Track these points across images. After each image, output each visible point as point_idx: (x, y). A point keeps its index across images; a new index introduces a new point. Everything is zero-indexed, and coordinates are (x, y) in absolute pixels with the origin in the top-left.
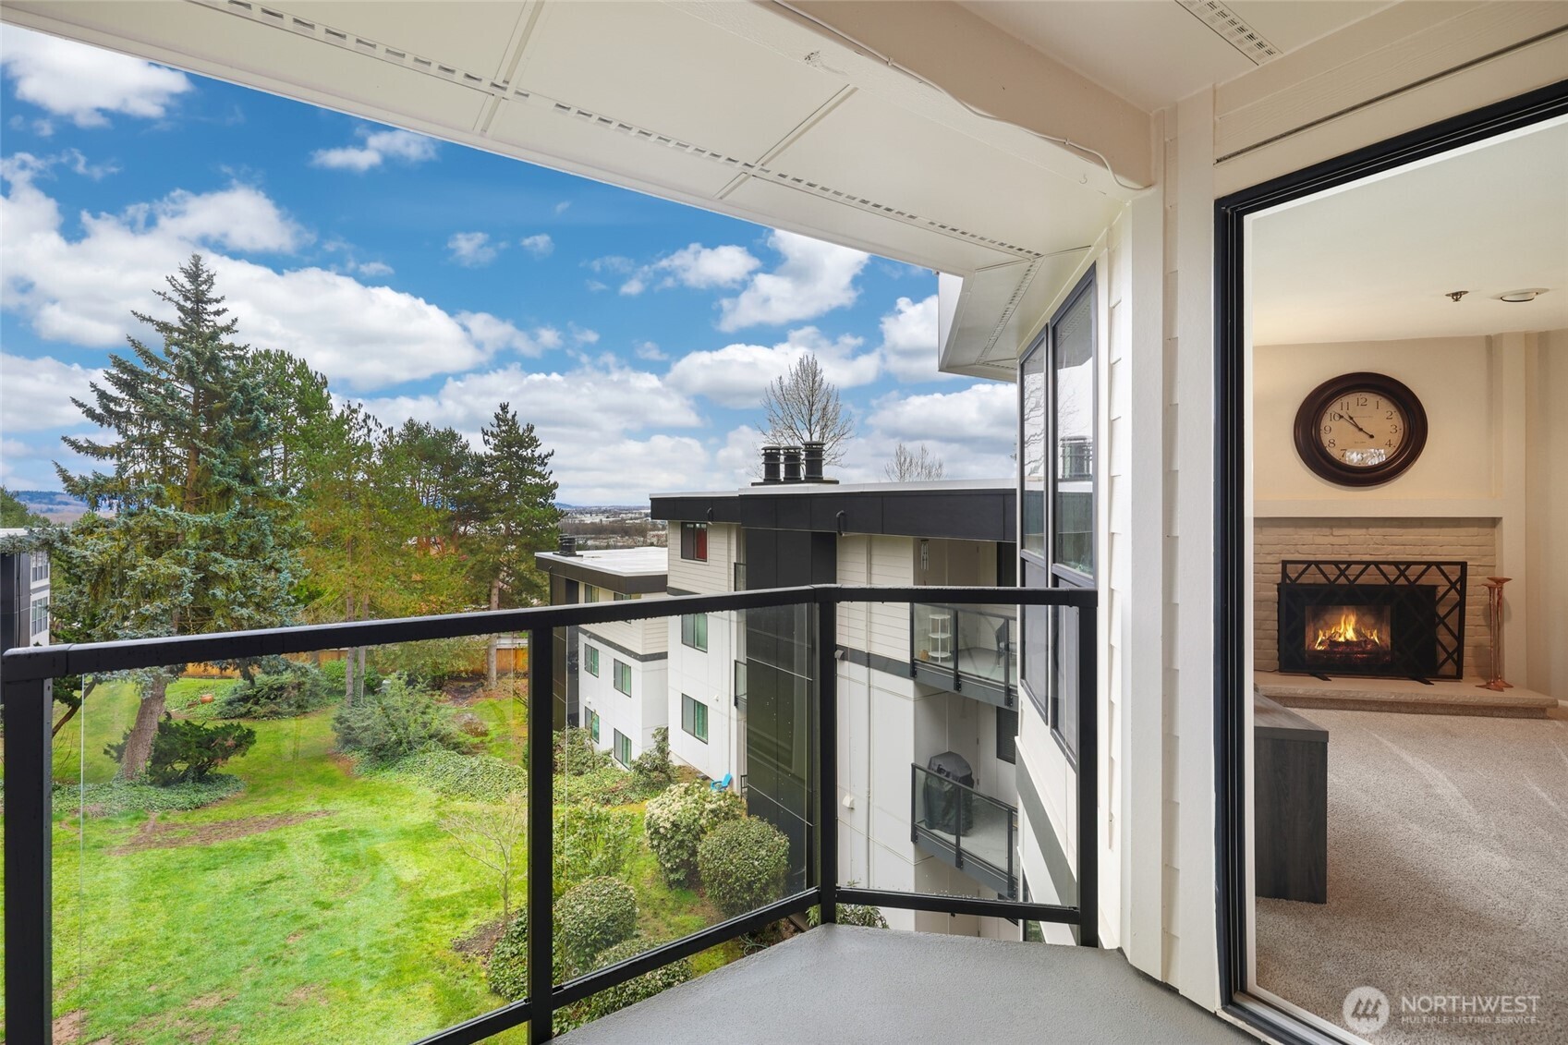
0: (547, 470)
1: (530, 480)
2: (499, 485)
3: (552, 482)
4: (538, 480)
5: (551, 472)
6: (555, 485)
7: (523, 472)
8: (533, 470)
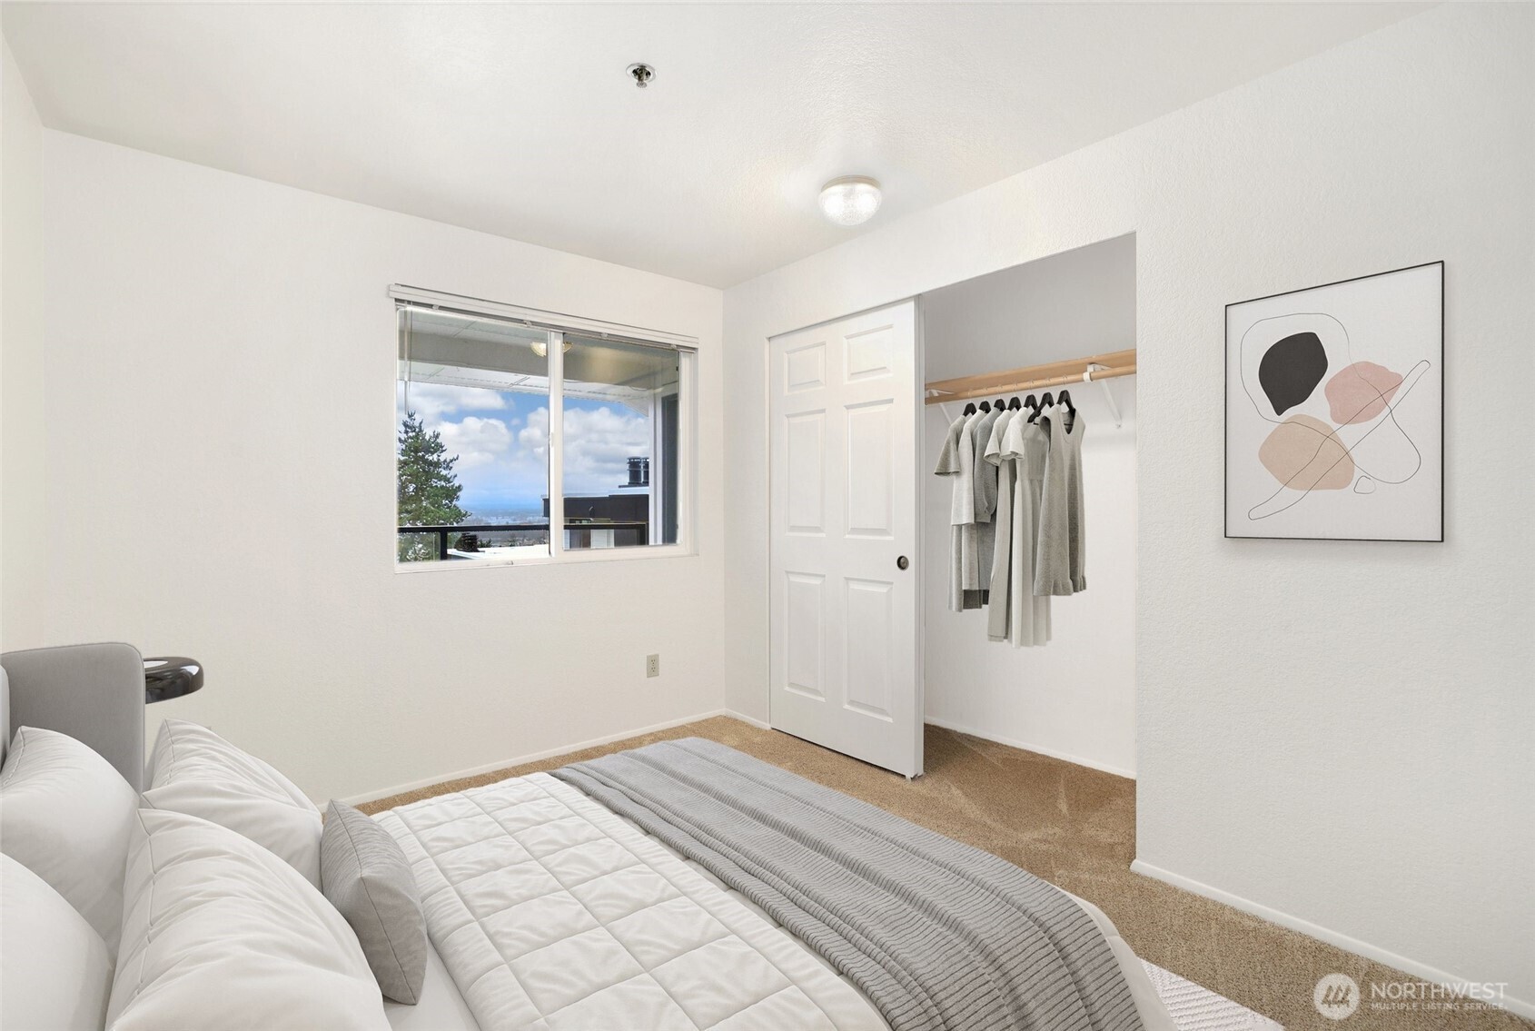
0: (452, 473)
1: (436, 483)
2: (407, 487)
3: (457, 485)
4: (443, 483)
5: (456, 476)
6: (459, 488)
7: (429, 476)
8: (438, 473)
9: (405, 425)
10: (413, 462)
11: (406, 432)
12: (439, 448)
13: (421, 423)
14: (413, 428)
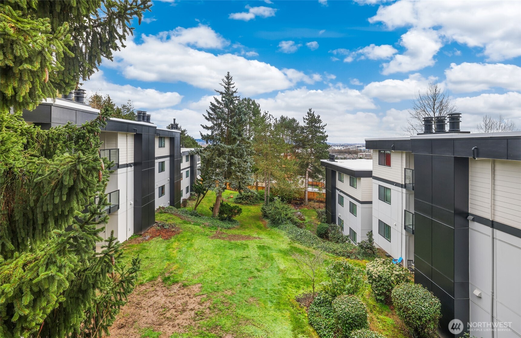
0: (324, 131)
1: (319, 134)
2: (309, 136)
3: (326, 135)
4: (321, 134)
5: (326, 132)
6: (327, 136)
7: (316, 132)
8: (320, 131)
9: (308, 113)
10: (311, 127)
11: (308, 116)
12: (320, 121)
13: (313, 113)
14: (310, 114)
